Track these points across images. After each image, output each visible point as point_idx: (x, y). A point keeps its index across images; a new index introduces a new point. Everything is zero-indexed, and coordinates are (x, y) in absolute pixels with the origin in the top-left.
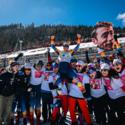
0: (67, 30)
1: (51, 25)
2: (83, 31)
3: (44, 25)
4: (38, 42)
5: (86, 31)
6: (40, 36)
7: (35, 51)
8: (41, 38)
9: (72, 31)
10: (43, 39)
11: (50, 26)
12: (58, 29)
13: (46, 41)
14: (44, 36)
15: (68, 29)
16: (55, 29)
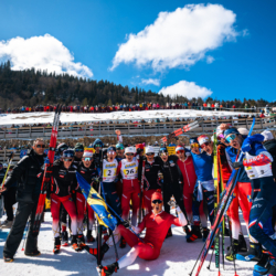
0: (79, 86)
1: (49, 73)
2: (107, 92)
3: (33, 70)
4: (19, 100)
5: (112, 91)
6: (24, 89)
7: (24, 118)
8: (27, 93)
9: (88, 88)
10: (31, 96)
11: (45, 74)
12: (63, 81)
13: (37, 101)
14: (32, 91)
15: (81, 84)
16: (56, 81)
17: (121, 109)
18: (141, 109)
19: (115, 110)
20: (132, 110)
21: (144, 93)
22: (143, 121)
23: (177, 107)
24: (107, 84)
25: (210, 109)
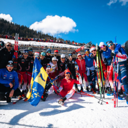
2: (26, 31)
5: (28, 32)
17: (34, 40)
18: (44, 41)
19: (31, 40)
20: (40, 41)
21: (44, 35)
22: (46, 47)
23: (61, 42)
24: (26, 27)
25: (75, 45)
